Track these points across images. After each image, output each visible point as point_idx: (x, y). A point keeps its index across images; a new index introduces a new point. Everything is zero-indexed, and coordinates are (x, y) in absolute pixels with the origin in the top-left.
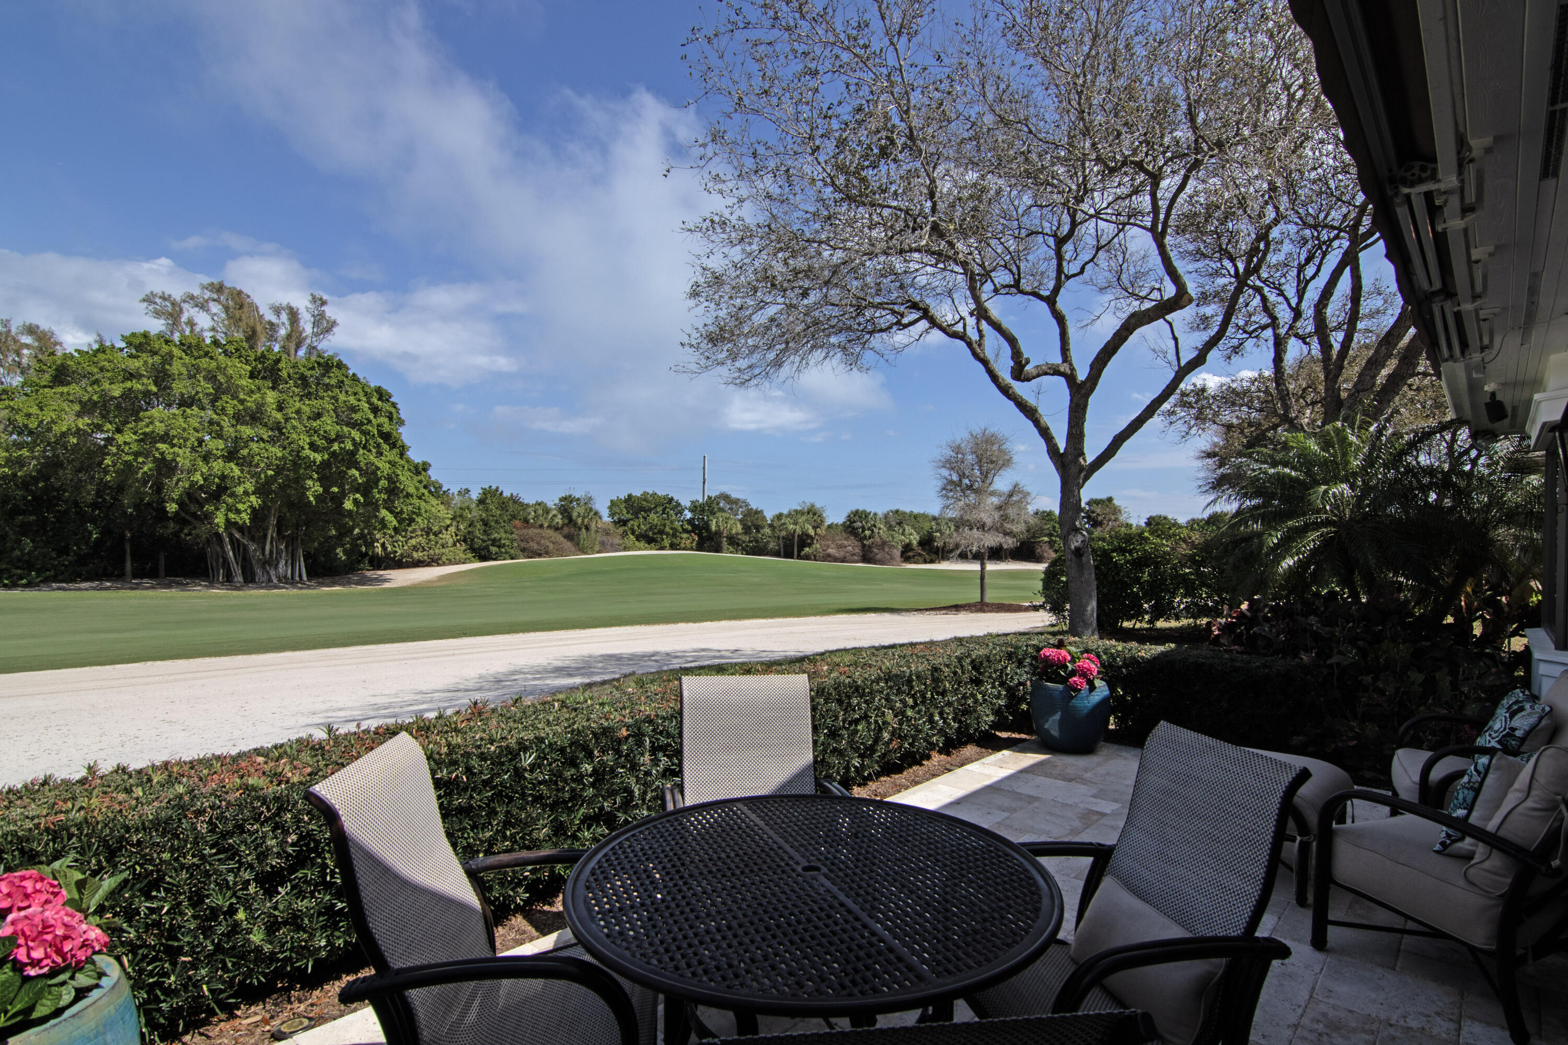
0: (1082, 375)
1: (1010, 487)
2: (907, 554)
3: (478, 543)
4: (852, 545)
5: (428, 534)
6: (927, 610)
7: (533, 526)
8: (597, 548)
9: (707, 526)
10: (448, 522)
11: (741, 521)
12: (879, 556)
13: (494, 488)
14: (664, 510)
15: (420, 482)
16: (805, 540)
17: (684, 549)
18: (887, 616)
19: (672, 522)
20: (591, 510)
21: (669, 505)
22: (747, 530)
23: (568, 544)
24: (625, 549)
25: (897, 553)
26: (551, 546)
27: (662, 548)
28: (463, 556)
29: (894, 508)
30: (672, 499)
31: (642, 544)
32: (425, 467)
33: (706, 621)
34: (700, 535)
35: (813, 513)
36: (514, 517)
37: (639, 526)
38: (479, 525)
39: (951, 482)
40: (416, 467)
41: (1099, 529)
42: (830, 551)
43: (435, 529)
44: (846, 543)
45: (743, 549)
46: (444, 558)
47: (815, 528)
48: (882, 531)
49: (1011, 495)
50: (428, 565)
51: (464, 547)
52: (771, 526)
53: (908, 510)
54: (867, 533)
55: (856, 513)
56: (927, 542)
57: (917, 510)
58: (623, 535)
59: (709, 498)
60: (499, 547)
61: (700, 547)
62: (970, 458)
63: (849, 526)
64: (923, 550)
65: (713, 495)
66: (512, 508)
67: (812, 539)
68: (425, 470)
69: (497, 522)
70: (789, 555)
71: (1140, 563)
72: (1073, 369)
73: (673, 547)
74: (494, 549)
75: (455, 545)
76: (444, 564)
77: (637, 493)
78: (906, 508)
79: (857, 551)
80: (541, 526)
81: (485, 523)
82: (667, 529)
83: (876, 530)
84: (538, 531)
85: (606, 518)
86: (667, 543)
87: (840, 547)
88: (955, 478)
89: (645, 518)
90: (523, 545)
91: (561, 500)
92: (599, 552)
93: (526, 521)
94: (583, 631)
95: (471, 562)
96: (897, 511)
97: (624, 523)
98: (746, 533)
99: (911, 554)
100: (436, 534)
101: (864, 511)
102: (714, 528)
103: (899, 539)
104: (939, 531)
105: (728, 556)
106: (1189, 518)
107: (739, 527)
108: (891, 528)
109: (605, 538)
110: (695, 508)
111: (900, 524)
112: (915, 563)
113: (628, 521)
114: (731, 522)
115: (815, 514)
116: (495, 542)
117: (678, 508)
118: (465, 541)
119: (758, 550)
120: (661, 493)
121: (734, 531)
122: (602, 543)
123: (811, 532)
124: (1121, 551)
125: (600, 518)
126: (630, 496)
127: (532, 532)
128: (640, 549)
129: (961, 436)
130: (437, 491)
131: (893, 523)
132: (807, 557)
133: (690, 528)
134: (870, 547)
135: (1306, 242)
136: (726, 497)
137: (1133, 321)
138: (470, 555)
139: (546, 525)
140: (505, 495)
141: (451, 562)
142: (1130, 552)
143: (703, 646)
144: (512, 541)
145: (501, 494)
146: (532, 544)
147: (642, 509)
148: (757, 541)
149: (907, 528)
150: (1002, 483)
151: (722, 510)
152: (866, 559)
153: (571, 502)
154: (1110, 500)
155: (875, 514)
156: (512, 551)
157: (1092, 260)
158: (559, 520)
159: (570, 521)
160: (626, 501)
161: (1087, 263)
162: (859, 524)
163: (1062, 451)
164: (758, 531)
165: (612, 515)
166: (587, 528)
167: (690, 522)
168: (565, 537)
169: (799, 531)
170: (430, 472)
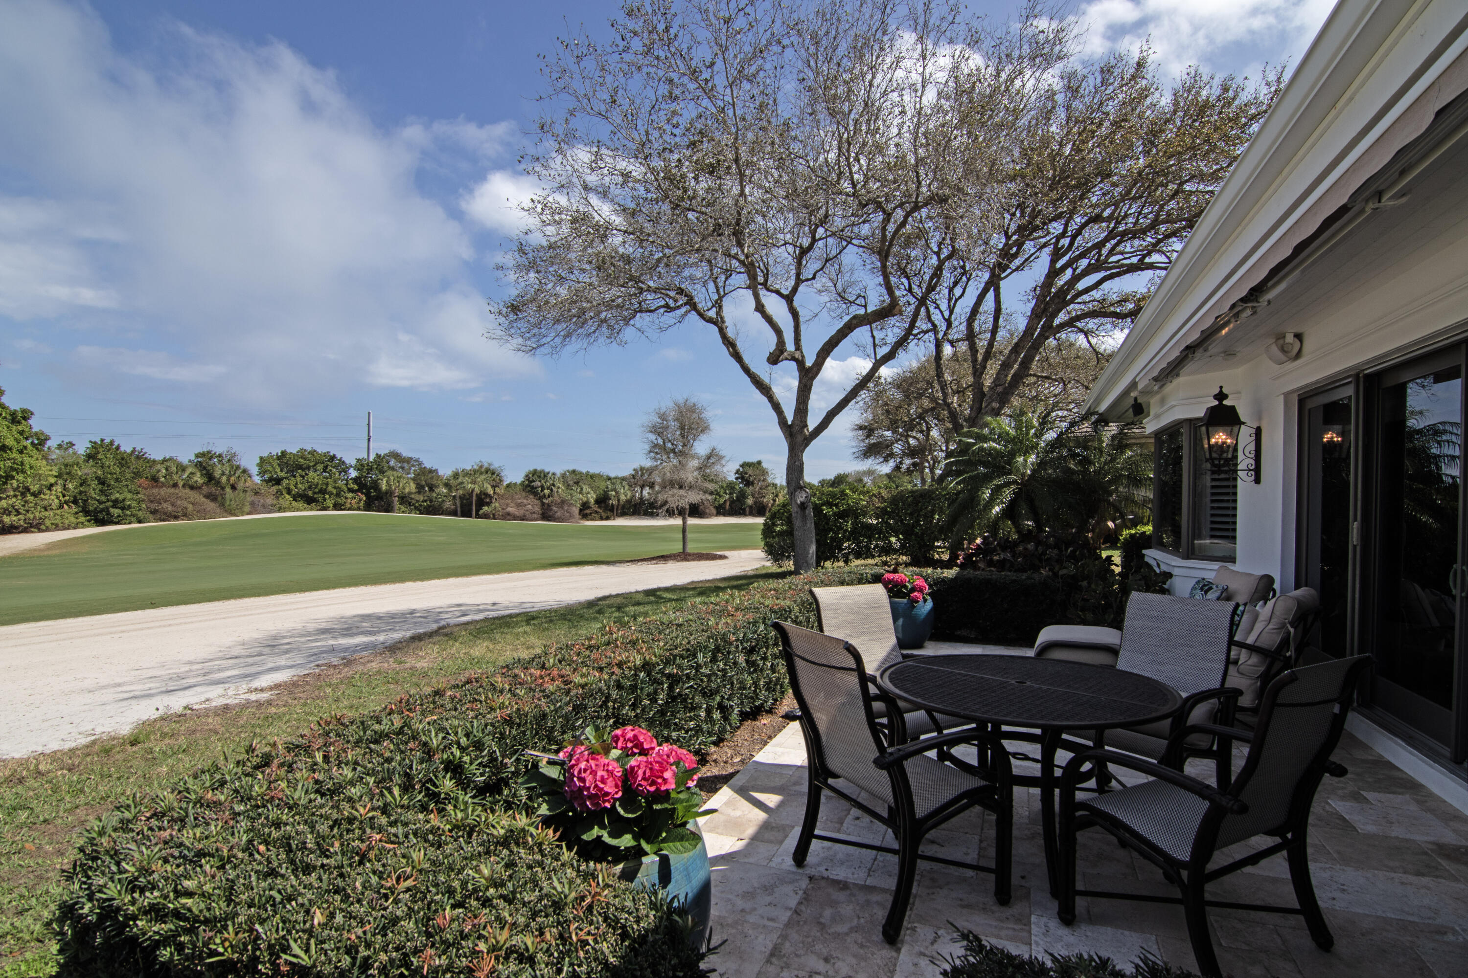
0: (809, 363)
1: (709, 451)
2: (585, 512)
3: (93, 505)
4: (532, 504)
5: (23, 494)
6: (638, 561)
7: (163, 485)
8: (247, 508)
9: (375, 485)
10: (53, 480)
11: (414, 479)
12: (558, 514)
13: (107, 441)
14: (326, 467)
15: (21, 433)
16: (483, 499)
17: (349, 509)
18: (603, 568)
19: (335, 482)
20: (238, 467)
21: (329, 462)
22: (420, 488)
23: (211, 505)
24: (280, 510)
25: (576, 511)
26: (190, 507)
27: (325, 509)
28: (73, 519)
29: (571, 468)
30: (334, 457)
31: (301, 504)
32: (26, 415)
33: (431, 579)
34: (367, 495)
35: (492, 474)
36: (137, 474)
37: (296, 486)
38: (94, 484)
39: (656, 446)
40: (13, 414)
41: (751, 488)
42: (509, 509)
43: (34, 488)
44: (525, 501)
45: (416, 508)
46: (48, 523)
47: (494, 487)
48: (561, 489)
49: (709, 457)
50: (25, 530)
51: (74, 509)
52: (447, 485)
53: (584, 471)
54: (547, 492)
55: (535, 472)
56: (602, 500)
57: (593, 470)
58: (279, 494)
59: (378, 456)
60: (123, 509)
61: (368, 507)
62: (674, 425)
63: (528, 486)
64: (600, 507)
65: (382, 452)
66: (134, 465)
67: (491, 497)
68: (25, 418)
69: (117, 480)
70: (466, 513)
71: (843, 515)
72: (803, 356)
73: (337, 507)
74: (115, 512)
75: (61, 507)
76: (47, 530)
77: (293, 449)
78: (583, 468)
79: (537, 509)
80: (175, 485)
81: (102, 482)
82: (330, 488)
83: (555, 489)
84: (172, 490)
85: (257, 479)
86: (330, 502)
87: (519, 505)
88: (660, 441)
89: (303, 477)
90: (153, 506)
91: (197, 456)
92: (248, 514)
93: (154, 479)
94: (303, 595)
95: (83, 526)
96: (574, 471)
97: (278, 481)
98: (419, 493)
99: (588, 511)
100: (34, 495)
101: (542, 471)
102: (384, 487)
103: (578, 498)
104: (615, 490)
105: (400, 516)
106: (820, 479)
107: (413, 487)
108: (568, 487)
109: (255, 499)
110: (361, 465)
111: (577, 483)
112: (592, 520)
113: (282, 479)
114: (403, 481)
115: (493, 473)
116: (116, 503)
117: (343, 467)
118: (75, 502)
119: (433, 509)
120: (321, 449)
121: (407, 490)
122: (252, 504)
123: (490, 491)
124: (830, 505)
125: (250, 476)
126: (284, 453)
127: (164, 491)
128: (298, 510)
129: (667, 404)
130: (41, 441)
131: (571, 483)
132: (486, 516)
133: (356, 487)
134: (549, 505)
135: (955, 269)
136: (396, 455)
137: (855, 322)
138: (82, 519)
139: (181, 484)
140: (122, 449)
141: (57, 527)
142: (836, 505)
143: (460, 602)
144: (139, 502)
145: (118, 448)
146: (165, 505)
147: (300, 467)
148: (431, 501)
149: (584, 487)
150: (701, 447)
151: (393, 469)
152: (545, 517)
153: (211, 458)
154: (759, 463)
155: (554, 474)
156: (140, 514)
157: (822, 269)
158: (198, 478)
159: (210, 478)
160: (279, 458)
161: (818, 271)
162: (537, 483)
163: (790, 423)
164: (431, 489)
165: (262, 473)
166: (233, 487)
167: (356, 480)
168: (206, 496)
169: (477, 490)
170: (31, 422)
